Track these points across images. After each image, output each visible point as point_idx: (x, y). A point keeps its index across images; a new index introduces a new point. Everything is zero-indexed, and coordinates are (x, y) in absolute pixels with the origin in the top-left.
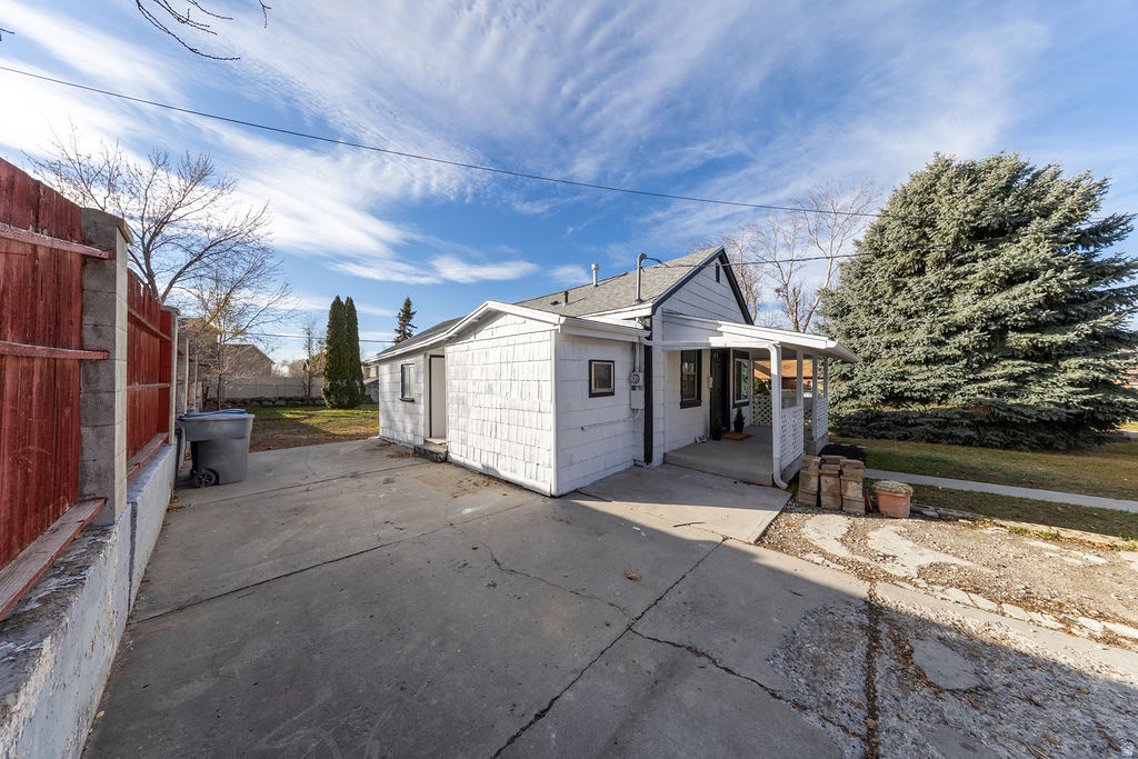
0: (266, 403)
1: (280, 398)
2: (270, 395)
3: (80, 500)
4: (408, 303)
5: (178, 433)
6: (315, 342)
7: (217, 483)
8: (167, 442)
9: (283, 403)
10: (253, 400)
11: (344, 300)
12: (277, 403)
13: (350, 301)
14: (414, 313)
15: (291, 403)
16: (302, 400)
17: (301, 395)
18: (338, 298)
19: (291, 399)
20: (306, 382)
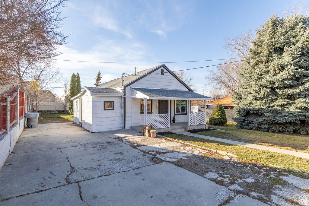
0: (52, 112)
1: (56, 111)
2: (53, 109)
3: (15, 120)
4: (99, 74)
5: (25, 116)
6: (68, 89)
7: (31, 128)
8: (23, 117)
9: (57, 112)
10: (48, 111)
11: (76, 74)
12: (56, 112)
13: (78, 74)
14: (101, 77)
15: (61, 112)
16: (64, 111)
17: (63, 109)
18: (74, 74)
19: (60, 111)
20: (65, 104)
